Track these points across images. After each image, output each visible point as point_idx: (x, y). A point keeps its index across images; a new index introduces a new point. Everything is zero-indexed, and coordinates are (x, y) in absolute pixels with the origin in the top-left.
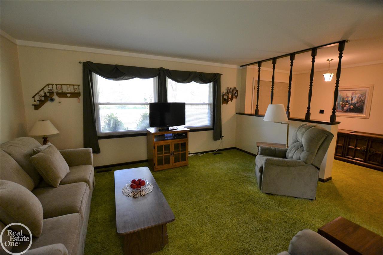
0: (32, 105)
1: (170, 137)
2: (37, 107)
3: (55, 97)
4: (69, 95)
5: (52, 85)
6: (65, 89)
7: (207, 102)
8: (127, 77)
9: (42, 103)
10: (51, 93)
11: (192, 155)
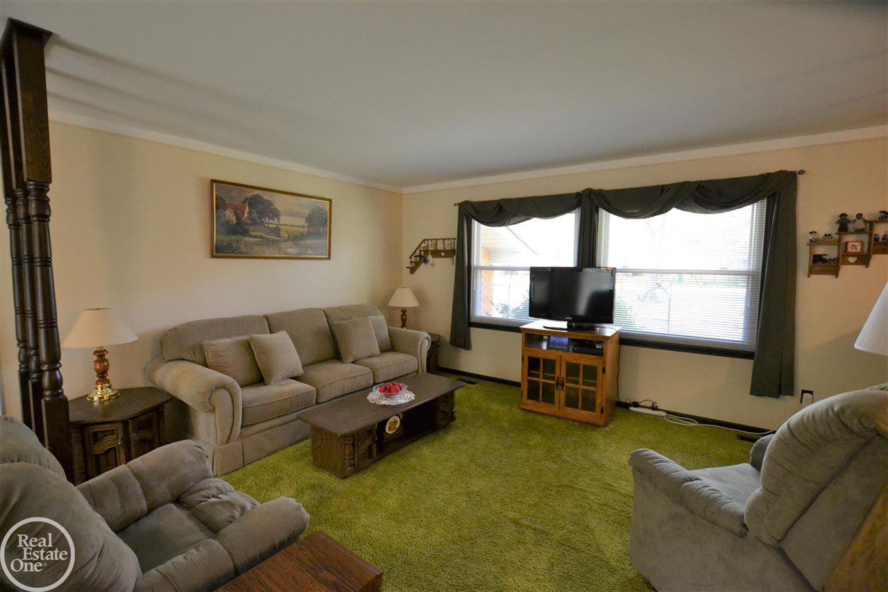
0: (407, 268)
1: (562, 344)
2: (413, 270)
3: (430, 257)
4: (443, 254)
5: (428, 240)
6: (440, 247)
7: (744, 267)
8: (516, 219)
9: (417, 264)
10: (426, 252)
11: (664, 414)
